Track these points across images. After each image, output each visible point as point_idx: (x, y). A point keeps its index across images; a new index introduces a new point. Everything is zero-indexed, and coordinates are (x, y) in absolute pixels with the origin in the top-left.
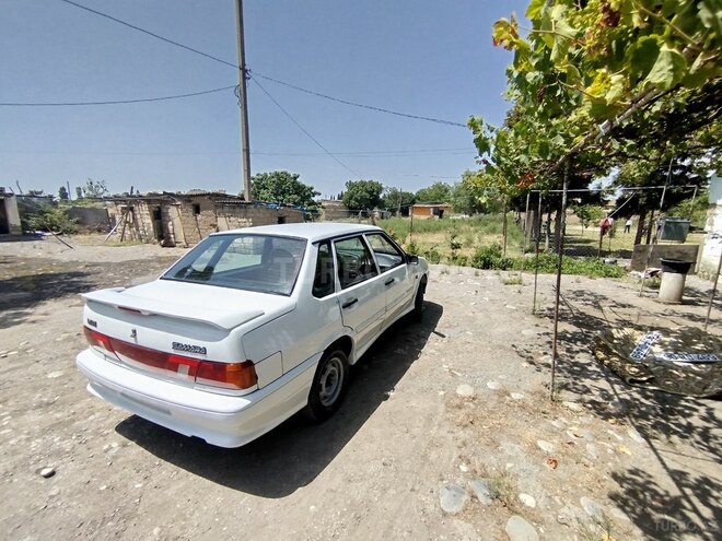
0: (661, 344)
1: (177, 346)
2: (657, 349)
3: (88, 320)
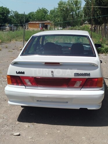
1: (76, 74)
3: (17, 72)
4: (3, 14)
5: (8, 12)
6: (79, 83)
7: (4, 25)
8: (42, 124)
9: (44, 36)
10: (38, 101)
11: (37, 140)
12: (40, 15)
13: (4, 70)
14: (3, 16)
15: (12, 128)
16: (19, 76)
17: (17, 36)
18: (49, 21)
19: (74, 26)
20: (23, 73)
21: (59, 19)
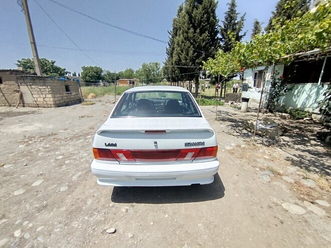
0: (261, 123)
1: (187, 144)
2: (260, 125)
3: (105, 144)
4: (97, 73)
5: (102, 71)
6: (190, 154)
7: (99, 82)
8: (144, 204)
9: (135, 93)
10: (136, 179)
11: (140, 240)
12: (128, 74)
13: (96, 125)
14: (97, 74)
15: (104, 217)
16: (109, 150)
17: (110, 91)
18: (135, 79)
19: (155, 82)
20: (115, 145)
21: (143, 77)
